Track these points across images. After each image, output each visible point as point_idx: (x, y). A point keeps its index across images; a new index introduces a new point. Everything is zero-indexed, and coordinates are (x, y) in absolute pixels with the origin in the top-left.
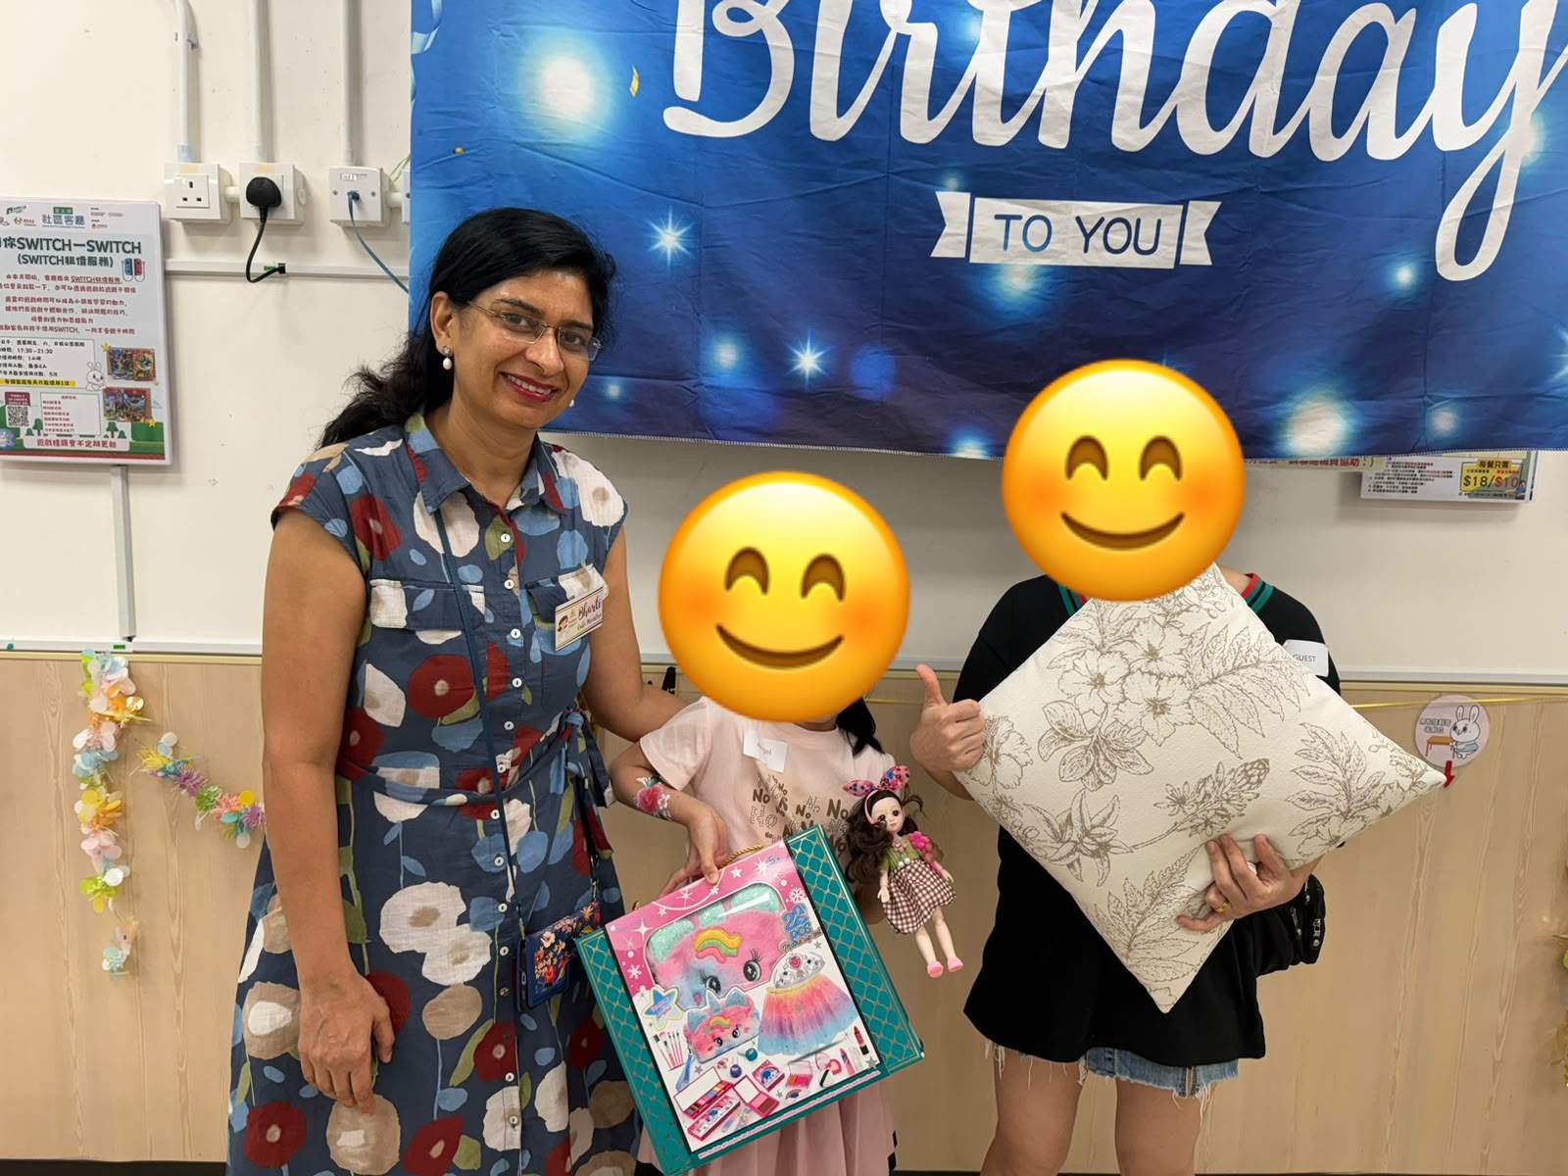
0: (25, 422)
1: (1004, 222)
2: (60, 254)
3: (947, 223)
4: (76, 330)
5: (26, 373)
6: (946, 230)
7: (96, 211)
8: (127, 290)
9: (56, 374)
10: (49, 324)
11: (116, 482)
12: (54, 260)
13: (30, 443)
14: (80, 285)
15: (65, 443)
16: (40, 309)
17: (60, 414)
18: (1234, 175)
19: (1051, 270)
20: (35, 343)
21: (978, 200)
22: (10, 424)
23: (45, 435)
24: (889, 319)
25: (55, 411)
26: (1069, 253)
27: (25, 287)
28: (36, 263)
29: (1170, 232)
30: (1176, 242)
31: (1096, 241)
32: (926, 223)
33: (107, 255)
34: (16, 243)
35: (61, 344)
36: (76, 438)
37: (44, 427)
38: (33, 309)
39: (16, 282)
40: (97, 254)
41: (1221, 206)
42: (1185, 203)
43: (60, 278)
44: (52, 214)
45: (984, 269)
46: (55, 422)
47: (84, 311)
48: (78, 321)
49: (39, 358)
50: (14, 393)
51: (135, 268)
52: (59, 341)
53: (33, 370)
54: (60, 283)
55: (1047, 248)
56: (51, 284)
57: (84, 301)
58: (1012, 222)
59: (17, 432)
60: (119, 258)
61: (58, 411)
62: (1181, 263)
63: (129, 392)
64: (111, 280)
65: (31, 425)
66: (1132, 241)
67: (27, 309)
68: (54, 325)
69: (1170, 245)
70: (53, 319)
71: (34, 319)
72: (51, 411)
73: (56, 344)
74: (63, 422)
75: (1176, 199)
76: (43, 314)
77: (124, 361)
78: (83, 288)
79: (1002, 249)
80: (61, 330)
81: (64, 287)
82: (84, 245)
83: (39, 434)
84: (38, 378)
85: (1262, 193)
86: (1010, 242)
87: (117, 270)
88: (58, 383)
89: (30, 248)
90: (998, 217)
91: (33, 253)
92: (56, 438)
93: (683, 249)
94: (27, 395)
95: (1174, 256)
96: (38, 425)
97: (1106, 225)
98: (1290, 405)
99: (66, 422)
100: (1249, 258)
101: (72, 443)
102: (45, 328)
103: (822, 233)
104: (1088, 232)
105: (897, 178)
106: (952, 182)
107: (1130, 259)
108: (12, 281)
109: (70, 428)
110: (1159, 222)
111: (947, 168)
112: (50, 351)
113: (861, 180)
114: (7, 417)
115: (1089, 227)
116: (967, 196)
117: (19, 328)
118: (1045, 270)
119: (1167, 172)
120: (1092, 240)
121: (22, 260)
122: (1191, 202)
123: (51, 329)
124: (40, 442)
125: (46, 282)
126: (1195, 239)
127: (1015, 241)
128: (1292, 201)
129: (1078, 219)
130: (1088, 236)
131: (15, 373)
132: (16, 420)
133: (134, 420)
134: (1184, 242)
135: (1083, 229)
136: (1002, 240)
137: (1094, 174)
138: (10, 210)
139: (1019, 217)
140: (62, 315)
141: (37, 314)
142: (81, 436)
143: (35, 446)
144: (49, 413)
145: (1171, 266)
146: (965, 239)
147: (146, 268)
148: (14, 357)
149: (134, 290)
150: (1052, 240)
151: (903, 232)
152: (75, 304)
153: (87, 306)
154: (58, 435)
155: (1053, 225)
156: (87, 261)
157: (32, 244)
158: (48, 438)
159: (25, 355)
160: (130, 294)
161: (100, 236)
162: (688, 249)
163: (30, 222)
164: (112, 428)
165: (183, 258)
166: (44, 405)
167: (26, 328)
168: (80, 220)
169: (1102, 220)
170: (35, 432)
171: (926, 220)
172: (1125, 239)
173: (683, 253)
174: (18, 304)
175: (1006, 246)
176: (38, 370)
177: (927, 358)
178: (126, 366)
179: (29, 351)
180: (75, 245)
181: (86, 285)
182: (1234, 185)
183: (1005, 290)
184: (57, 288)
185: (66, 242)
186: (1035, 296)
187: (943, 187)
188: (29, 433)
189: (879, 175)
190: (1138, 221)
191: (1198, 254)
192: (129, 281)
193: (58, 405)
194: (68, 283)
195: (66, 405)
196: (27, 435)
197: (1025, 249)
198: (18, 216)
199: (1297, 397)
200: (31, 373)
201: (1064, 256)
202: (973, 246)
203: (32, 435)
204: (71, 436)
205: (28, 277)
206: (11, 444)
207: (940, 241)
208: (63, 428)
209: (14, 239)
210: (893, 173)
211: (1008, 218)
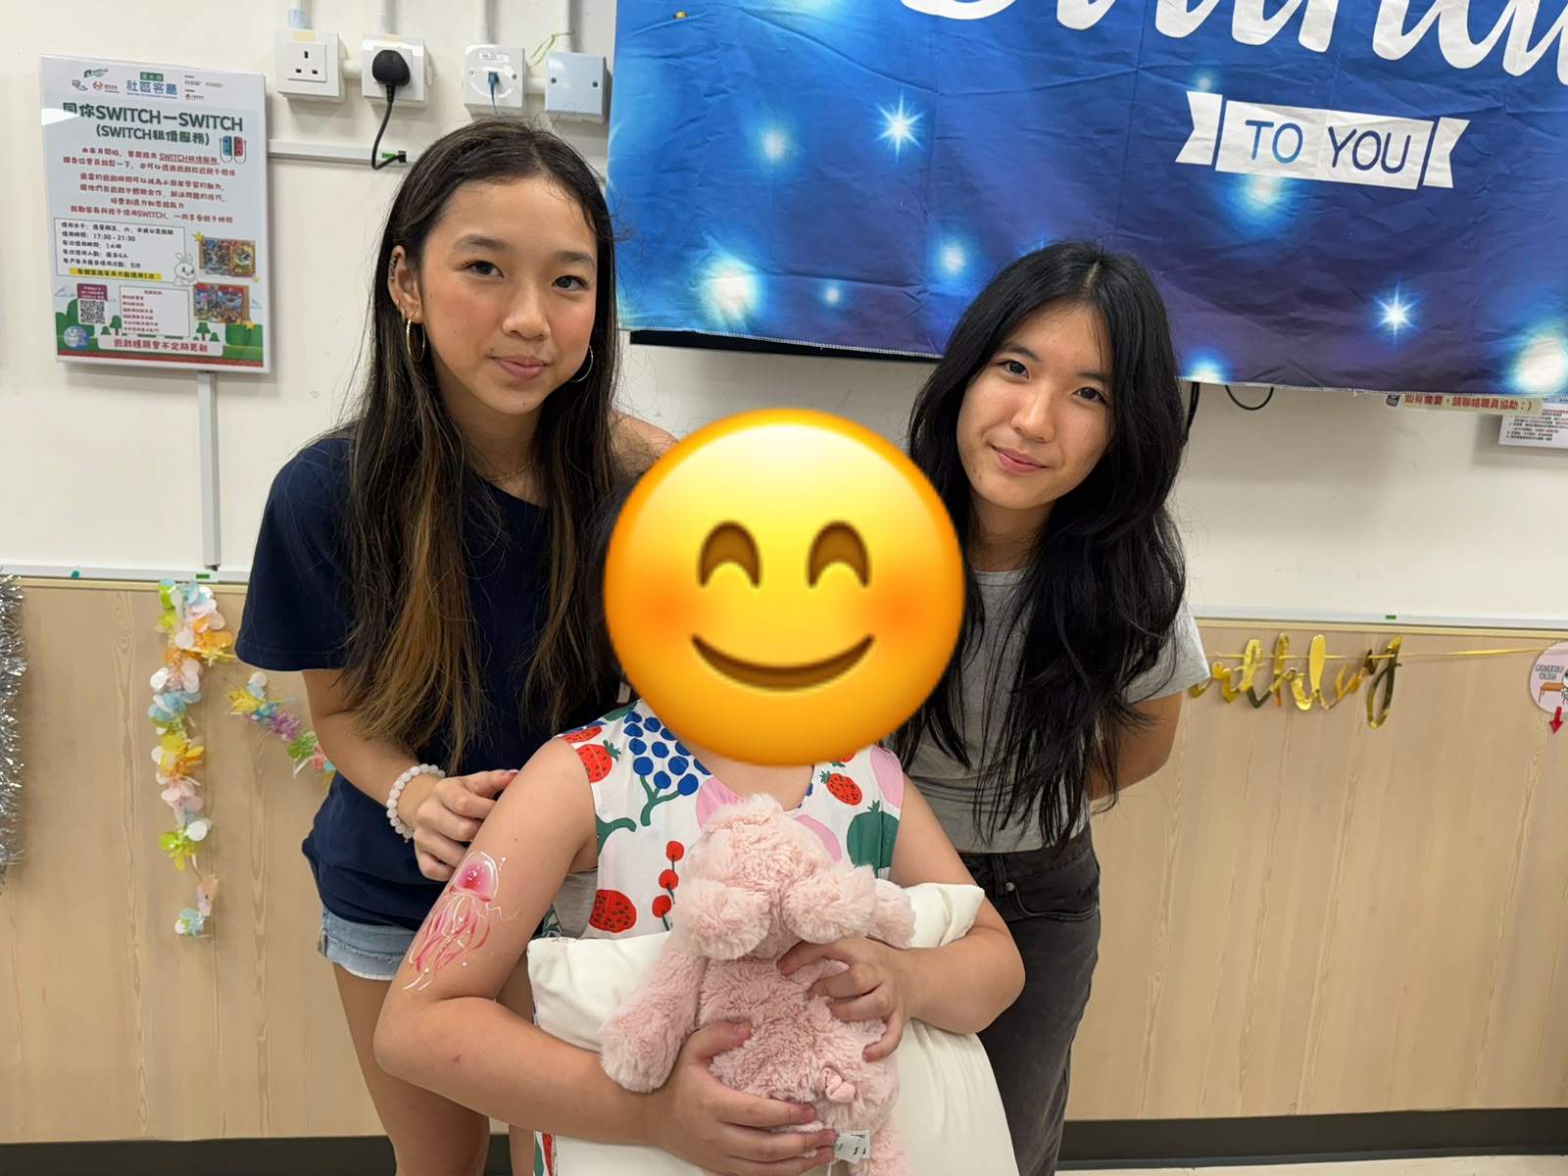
0: (101, 319)
1: (1255, 128)
2: (147, 127)
3: (1195, 126)
4: (163, 215)
5: (103, 263)
6: (1194, 134)
7: (191, 80)
8: (225, 172)
9: (138, 265)
10: (132, 208)
11: (205, 391)
12: (139, 134)
13: (105, 342)
14: (169, 164)
15: (147, 344)
16: (121, 190)
17: (142, 311)
18: (1485, 92)
19: (1298, 183)
20: (114, 229)
21: (1230, 104)
22: (83, 321)
23: (124, 335)
24: (1123, 227)
25: (136, 307)
26: (1319, 167)
27: (104, 163)
28: (118, 135)
29: (1417, 150)
30: (1422, 161)
31: (1346, 154)
32: (1174, 125)
33: (203, 130)
34: (95, 111)
35: (146, 231)
36: (161, 340)
37: (124, 326)
38: (113, 190)
39: (94, 157)
40: (190, 129)
41: (1469, 124)
42: (1436, 120)
43: (146, 155)
44: (138, 81)
45: (1231, 179)
46: (136, 320)
47: (174, 194)
48: (166, 205)
49: (119, 246)
50: (87, 285)
51: (235, 147)
52: (143, 227)
53: (112, 259)
54: (146, 161)
55: (1296, 160)
56: (136, 161)
57: (173, 183)
58: (1263, 128)
59: (90, 330)
60: (216, 135)
61: (140, 308)
62: (1425, 184)
63: (224, 288)
64: (206, 160)
65: (108, 322)
66: (1380, 158)
67: (106, 189)
68: (136, 208)
69: (1416, 164)
70: (136, 202)
71: (114, 201)
72: (131, 307)
73: (140, 230)
74: (145, 321)
75: (1428, 115)
76: (125, 196)
77: (220, 254)
78: (173, 168)
79: (1250, 158)
80: (145, 214)
81: (150, 165)
82: (175, 118)
83: (117, 333)
84: (117, 269)
85: (1509, 114)
86: (1259, 150)
87: (214, 149)
88: (141, 275)
89: (111, 118)
90: (1249, 123)
91: (114, 124)
92: (137, 338)
93: (913, 139)
94: (104, 288)
95: (1418, 176)
96: (116, 323)
97: (1356, 138)
98: (1524, 338)
99: (150, 321)
100: (1489, 183)
101: (156, 344)
102: (127, 212)
103: (1059, 131)
104: (1339, 144)
105: (1147, 74)
106: (1205, 82)
107: (1376, 177)
108: (89, 155)
109: (153, 327)
110: (1409, 137)
111: (1199, 66)
112: (131, 239)
113: (1107, 74)
114: (80, 312)
115: (1340, 140)
116: (1219, 98)
117: (96, 210)
118: (1292, 183)
119: (1423, 85)
120: (1342, 153)
121: (101, 132)
122: (1442, 119)
123: (134, 213)
124: (117, 342)
125: (129, 159)
126: (1440, 159)
127: (1265, 149)
128: (1531, 125)
129: (1331, 130)
130: (1338, 149)
131: (90, 262)
132: (90, 317)
133: (229, 321)
134: (1430, 161)
135: (1334, 141)
136: (1252, 148)
137: (1351, 82)
138: (88, 73)
139: (1270, 125)
140: (147, 198)
141: (118, 196)
142: (167, 337)
143: (113, 347)
144: (129, 310)
145: (1414, 187)
146: (1213, 144)
147: (248, 148)
148: (90, 244)
149: (233, 173)
150: (1301, 151)
151: (1147, 133)
152: (163, 185)
153: (177, 189)
154: (139, 335)
155: (1303, 134)
156: (179, 138)
157: (115, 114)
158: (128, 338)
159: (102, 242)
160: (229, 177)
161: (196, 109)
162: (918, 139)
163: (111, 89)
164: (203, 329)
165: (288, 139)
166: (123, 300)
167: (104, 210)
168: (172, 89)
169: (1354, 132)
170: (112, 331)
171: (1173, 122)
172: (1374, 156)
173: (913, 144)
174: (95, 182)
175: (1254, 156)
176: (118, 259)
177: (1161, 273)
178: (222, 259)
179: (107, 237)
180: (165, 117)
181: (177, 164)
182: (1482, 103)
183: (1250, 202)
184: (143, 166)
185: (155, 114)
186: (1278, 211)
187: (1194, 87)
188: (105, 331)
189: (1129, 69)
190: (1389, 135)
191: (1441, 176)
192: (227, 162)
193: (140, 301)
194: (156, 161)
195: (149, 302)
196: (102, 333)
197: (1275, 160)
198: (98, 80)
199: (1531, 331)
200: (109, 263)
201: (1311, 169)
202: (1220, 152)
203: (109, 334)
204: (154, 336)
205: (108, 151)
206: (83, 343)
207: (1188, 145)
208: (146, 327)
209: (92, 107)
210: (1143, 69)
211: (1260, 125)
